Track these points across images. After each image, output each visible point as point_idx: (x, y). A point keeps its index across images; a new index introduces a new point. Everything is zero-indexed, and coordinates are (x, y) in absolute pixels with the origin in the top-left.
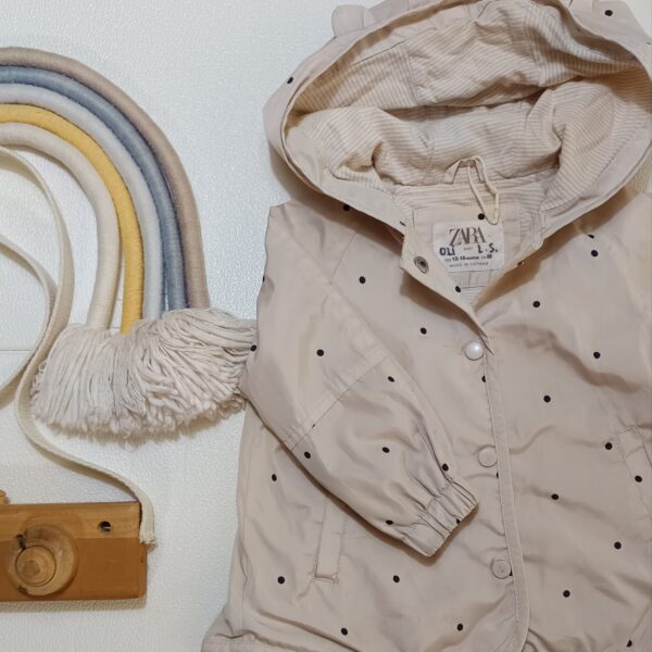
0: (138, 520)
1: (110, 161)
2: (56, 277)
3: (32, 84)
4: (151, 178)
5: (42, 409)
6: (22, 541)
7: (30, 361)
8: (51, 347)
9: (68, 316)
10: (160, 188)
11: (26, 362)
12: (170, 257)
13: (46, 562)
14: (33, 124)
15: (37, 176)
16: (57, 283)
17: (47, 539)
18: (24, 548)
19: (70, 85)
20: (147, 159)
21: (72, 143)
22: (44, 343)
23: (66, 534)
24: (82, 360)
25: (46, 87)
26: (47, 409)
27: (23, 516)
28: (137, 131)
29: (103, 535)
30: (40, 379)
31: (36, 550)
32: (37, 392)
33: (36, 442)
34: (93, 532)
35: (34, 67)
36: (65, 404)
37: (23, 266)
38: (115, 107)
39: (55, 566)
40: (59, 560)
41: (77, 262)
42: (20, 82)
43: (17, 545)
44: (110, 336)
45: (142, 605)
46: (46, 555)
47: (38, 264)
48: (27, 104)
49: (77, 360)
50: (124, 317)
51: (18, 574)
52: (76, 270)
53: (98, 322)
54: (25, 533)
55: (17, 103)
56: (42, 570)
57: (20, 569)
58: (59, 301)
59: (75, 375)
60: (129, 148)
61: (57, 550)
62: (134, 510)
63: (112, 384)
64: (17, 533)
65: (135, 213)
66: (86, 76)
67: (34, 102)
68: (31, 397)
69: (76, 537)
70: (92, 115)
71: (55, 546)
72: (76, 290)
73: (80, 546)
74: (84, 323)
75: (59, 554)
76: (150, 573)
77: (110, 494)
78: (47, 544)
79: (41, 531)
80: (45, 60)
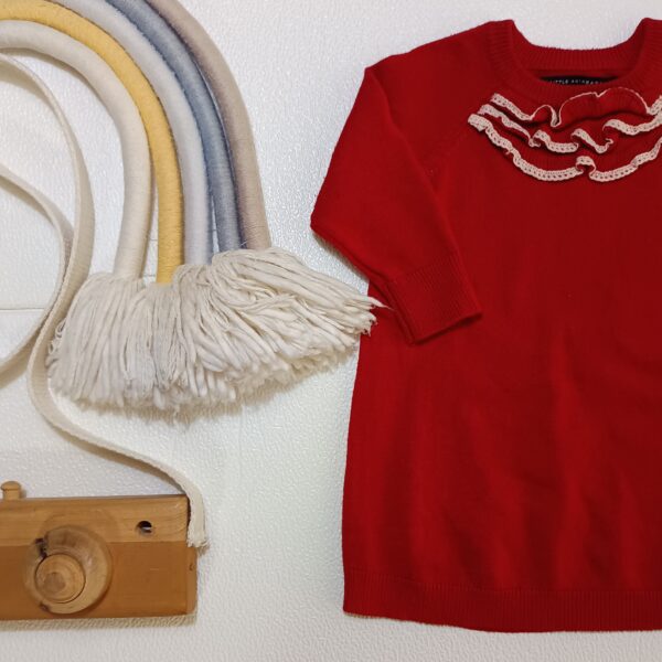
0: (186, 519)
1: (136, 65)
2: (71, 217)
4: (188, 86)
5: (64, 381)
6: (42, 547)
7: (43, 324)
8: (69, 305)
9: (89, 265)
10: (201, 99)
11: (38, 325)
12: (218, 186)
13: (73, 574)
14: (36, 21)
15: (44, 89)
16: (73, 224)
17: (73, 545)
18: (45, 557)
20: (183, 60)
21: (86, 44)
22: (60, 300)
23: (97, 537)
24: (111, 319)
26: (71, 381)
27: (42, 515)
28: (169, 25)
29: (141, 538)
30: (58, 344)
31: (60, 559)
32: (54, 360)
33: (57, 424)
34: (129, 534)
36: (93, 374)
37: (29, 203)
39: (85, 577)
40: (88, 571)
41: (97, 198)
43: (36, 552)
44: (144, 287)
45: (192, 621)
46: (72, 564)
47: (48, 201)
49: (105, 319)
50: (160, 262)
51: (37, 587)
52: (97, 206)
53: (127, 272)
54: (46, 537)
56: (68, 584)
57: (40, 583)
58: (76, 246)
59: (104, 338)
60: (159, 48)
61: (86, 558)
62: (180, 506)
63: (151, 350)
64: (36, 536)
65: (171, 131)
68: (47, 367)
69: (108, 541)
71: (84, 553)
72: (97, 231)
73: (115, 552)
74: (111, 271)
77: (148, 486)
78: (72, 551)
79: (66, 535)
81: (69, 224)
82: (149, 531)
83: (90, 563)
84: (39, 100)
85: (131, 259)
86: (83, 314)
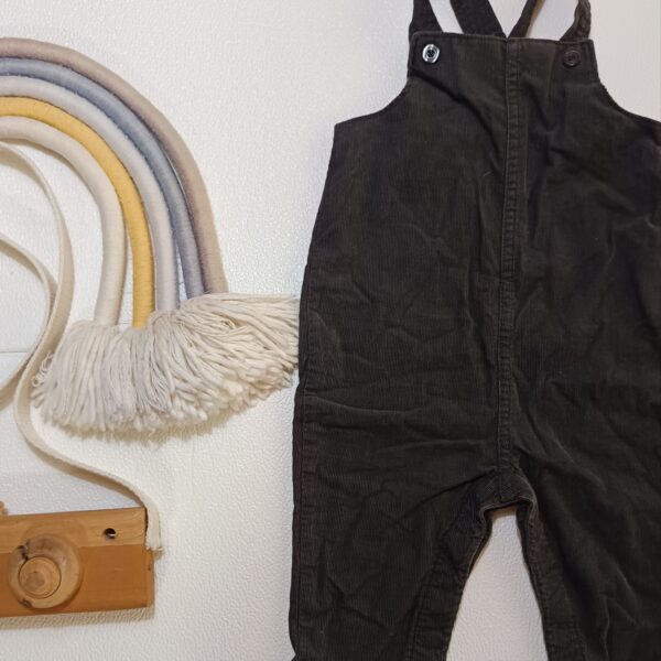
0: (144, 526)
2: (56, 275)
3: (28, 76)
6: (24, 552)
7: (28, 361)
9: (68, 314)
10: (167, 176)
11: (24, 362)
14: (30, 117)
16: (57, 280)
17: (50, 549)
18: (27, 559)
19: (67, 75)
20: (151, 145)
21: (71, 135)
23: (70, 544)
25: (43, 79)
27: (23, 526)
29: (109, 543)
31: (40, 561)
34: (98, 539)
35: (30, 58)
38: (115, 95)
39: (60, 576)
40: (63, 570)
41: (77, 260)
42: (16, 74)
43: (20, 556)
44: (118, 332)
45: (151, 616)
46: (50, 565)
47: (41, 265)
48: (23, 97)
49: (88, 357)
50: (135, 310)
51: (20, 585)
53: (105, 320)
54: (28, 544)
55: (13, 96)
56: (46, 581)
57: (23, 581)
58: (59, 297)
60: (131, 137)
61: (61, 559)
62: (140, 515)
64: (19, 544)
66: (84, 66)
67: (31, 94)
69: (80, 546)
70: (91, 105)
71: (59, 555)
73: (85, 555)
74: (91, 319)
75: (63, 564)
76: (157, 581)
77: (115, 501)
78: (50, 553)
79: (44, 541)
80: (40, 51)
81: (53, 280)
82: (113, 538)
83: (64, 563)
84: (31, 181)
85: (108, 309)
86: (68, 353)
